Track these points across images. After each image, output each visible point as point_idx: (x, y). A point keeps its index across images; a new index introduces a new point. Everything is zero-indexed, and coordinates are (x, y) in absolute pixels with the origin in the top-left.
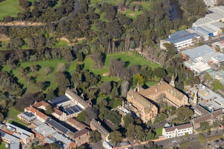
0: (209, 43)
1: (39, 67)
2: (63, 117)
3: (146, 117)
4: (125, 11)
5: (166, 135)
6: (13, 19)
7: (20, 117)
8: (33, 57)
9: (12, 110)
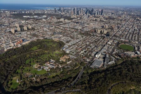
0: (67, 48)
1: (44, 56)
2: (52, 63)
3: (64, 61)
4: (53, 46)
5: (68, 63)
6: (36, 50)
7: (45, 65)
8: (42, 55)
9: (43, 64)
